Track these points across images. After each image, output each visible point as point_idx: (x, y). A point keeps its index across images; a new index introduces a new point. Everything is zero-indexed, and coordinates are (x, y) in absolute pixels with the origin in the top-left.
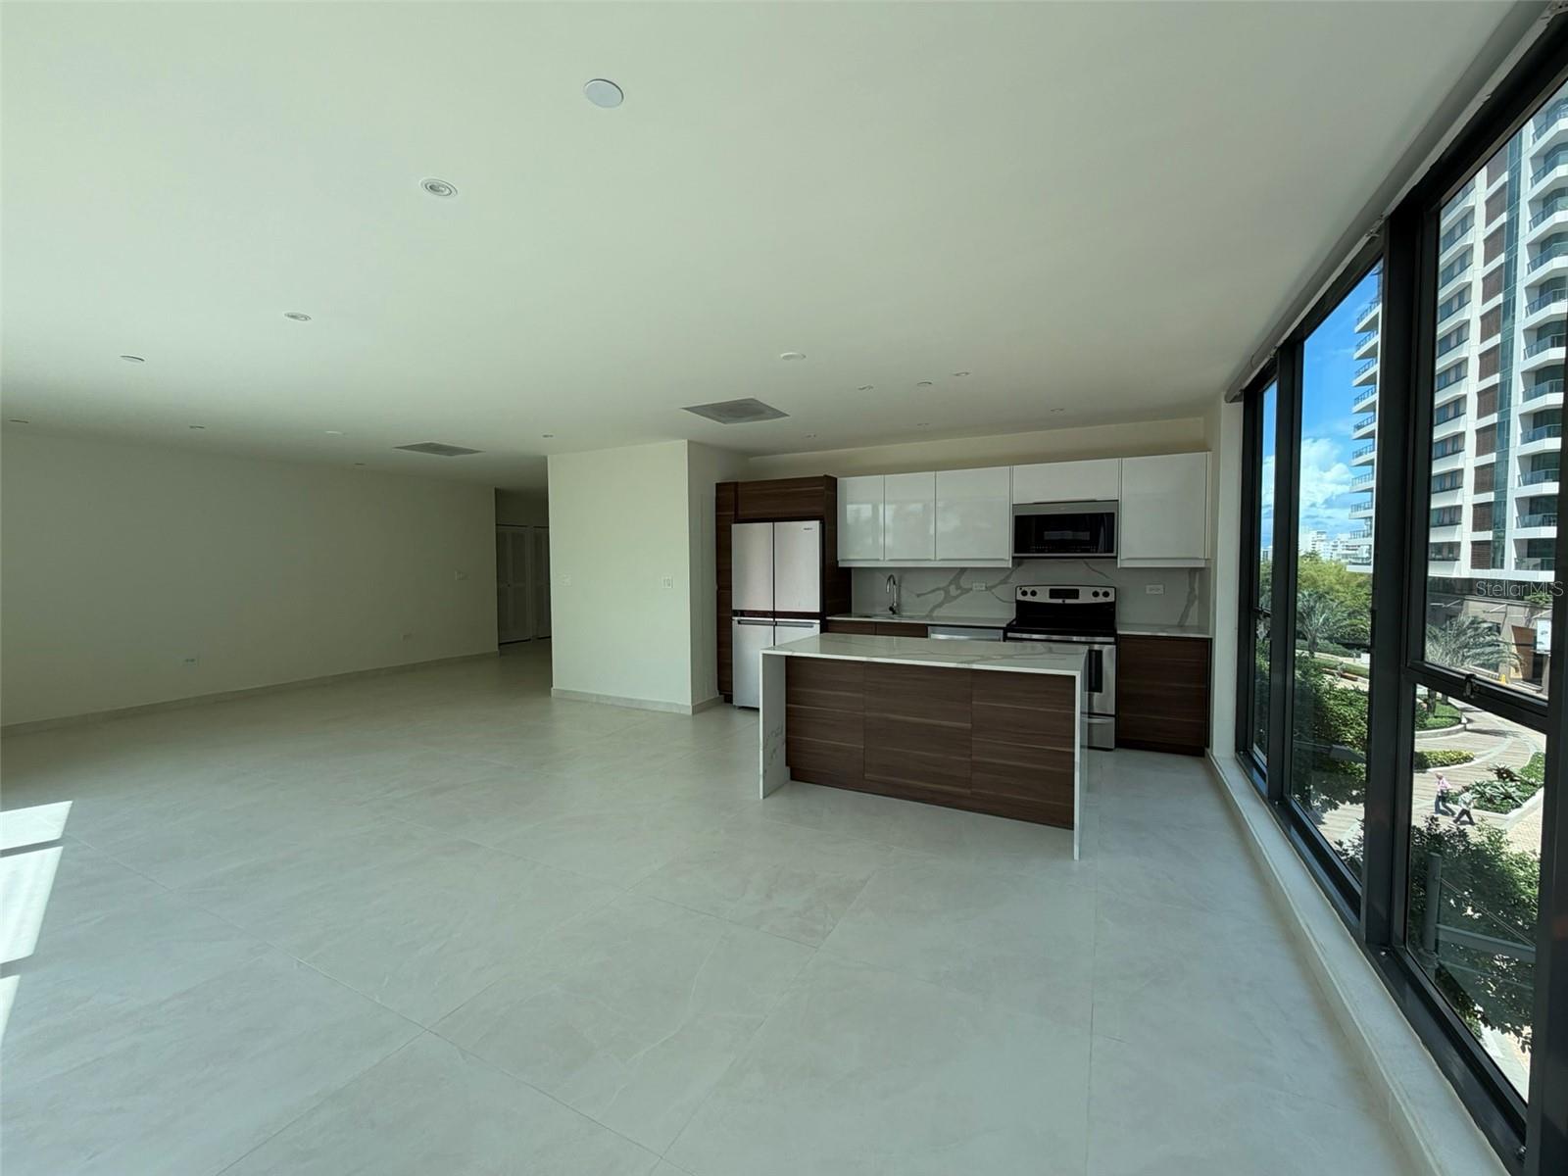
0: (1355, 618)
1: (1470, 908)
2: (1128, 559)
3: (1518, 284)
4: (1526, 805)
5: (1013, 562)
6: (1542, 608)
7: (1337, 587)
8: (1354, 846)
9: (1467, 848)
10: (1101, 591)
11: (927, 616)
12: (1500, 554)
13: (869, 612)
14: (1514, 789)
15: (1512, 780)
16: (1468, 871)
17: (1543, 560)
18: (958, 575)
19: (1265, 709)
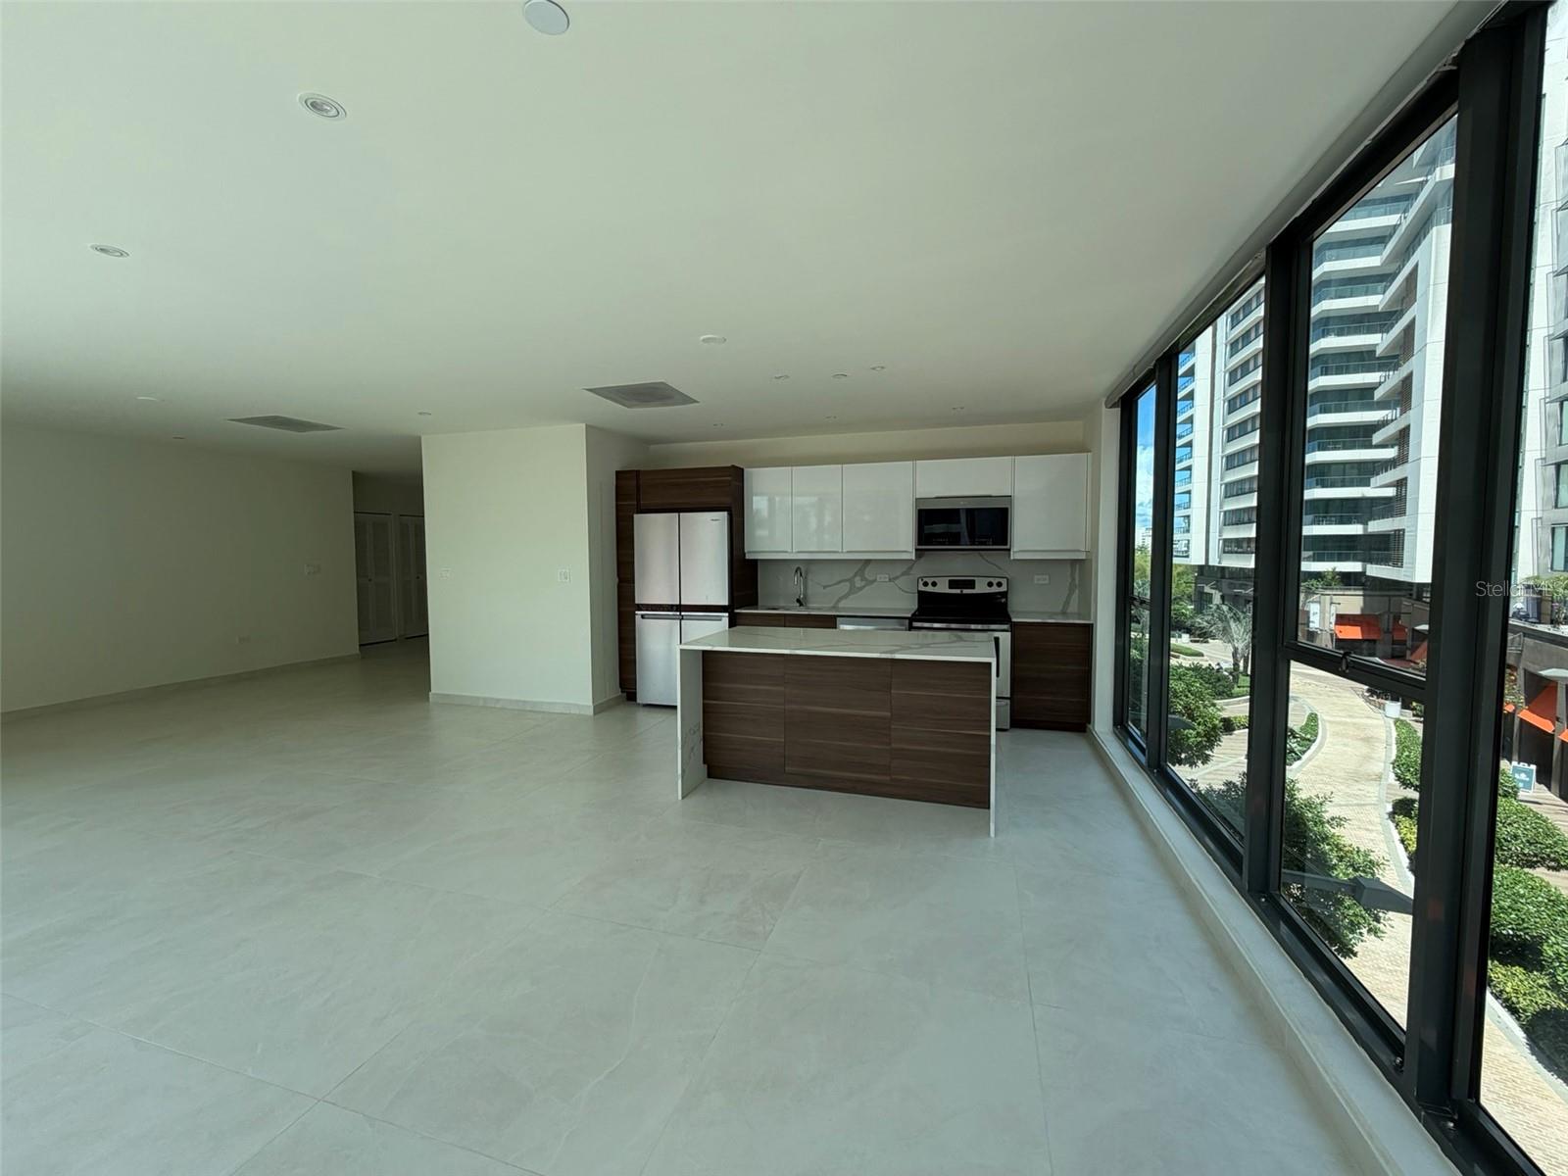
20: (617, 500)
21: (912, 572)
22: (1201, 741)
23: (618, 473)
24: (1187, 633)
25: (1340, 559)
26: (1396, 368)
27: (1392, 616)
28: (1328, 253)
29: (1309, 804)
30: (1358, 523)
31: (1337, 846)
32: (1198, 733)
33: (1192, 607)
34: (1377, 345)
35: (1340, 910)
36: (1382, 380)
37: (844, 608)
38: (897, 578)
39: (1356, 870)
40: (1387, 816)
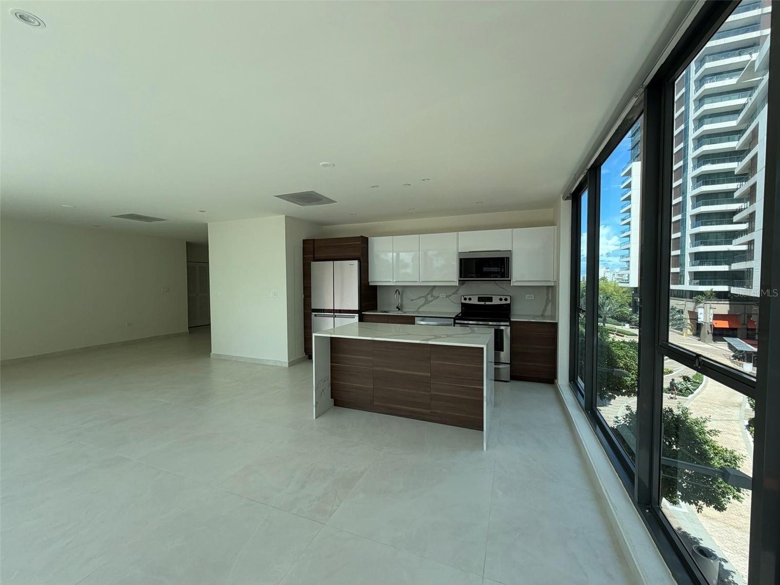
0: (622, 308)
1: (675, 446)
2: (516, 281)
3: (689, 157)
4: (695, 392)
5: (459, 283)
6: (700, 303)
7: (614, 293)
8: (624, 418)
9: (673, 418)
10: (503, 298)
11: (416, 311)
12: (683, 278)
13: (386, 309)
14: (690, 385)
15: (689, 381)
16: (674, 428)
17: (700, 281)
18: (431, 290)
19: (584, 352)
20: (303, 255)
21: (458, 292)
22: (634, 384)
23: (304, 241)
24: (628, 323)
25: (715, 284)
26: (747, 180)
27: (746, 315)
28: (705, 120)
29: (697, 423)
30: (726, 264)
31: (713, 447)
32: (632, 379)
33: (631, 309)
34: (735, 168)
35: (715, 484)
36: (739, 187)
37: (422, 312)
38: (450, 296)
39: (725, 461)
40: (745, 427)
